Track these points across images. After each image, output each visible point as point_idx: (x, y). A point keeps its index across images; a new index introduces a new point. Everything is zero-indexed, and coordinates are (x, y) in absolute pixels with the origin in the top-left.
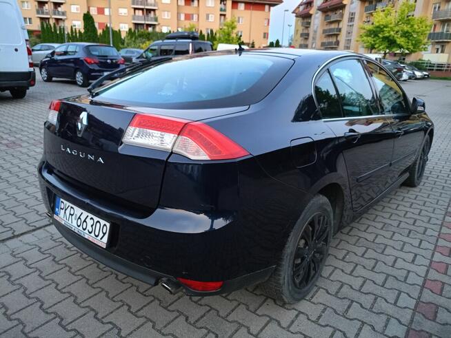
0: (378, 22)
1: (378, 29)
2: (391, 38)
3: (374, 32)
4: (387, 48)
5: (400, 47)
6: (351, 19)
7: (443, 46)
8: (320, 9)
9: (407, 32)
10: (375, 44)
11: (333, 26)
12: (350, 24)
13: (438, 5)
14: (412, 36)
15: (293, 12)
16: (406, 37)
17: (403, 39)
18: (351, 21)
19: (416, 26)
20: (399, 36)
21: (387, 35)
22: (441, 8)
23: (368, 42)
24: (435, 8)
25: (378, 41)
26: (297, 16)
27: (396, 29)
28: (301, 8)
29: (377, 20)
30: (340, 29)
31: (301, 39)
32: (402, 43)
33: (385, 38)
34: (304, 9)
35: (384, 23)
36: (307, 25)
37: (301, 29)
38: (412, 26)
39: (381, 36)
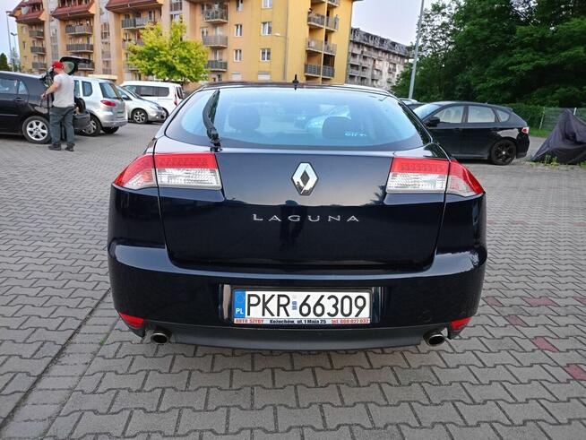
0: (150, 43)
1: (152, 52)
2: (169, 63)
3: (147, 54)
4: (167, 75)
5: (182, 75)
6: (105, 35)
7: (219, 76)
8: (54, 15)
9: (185, 58)
10: (152, 70)
11: (80, 41)
12: (106, 40)
13: (205, 30)
14: (190, 62)
15: (12, 15)
16: (185, 63)
17: (182, 66)
18: (105, 37)
19: (193, 52)
20: (178, 61)
21: (164, 59)
22: (209, 34)
23: (143, 66)
24: (203, 33)
25: (154, 67)
26: (18, 21)
27: (173, 52)
28: (24, 11)
29: (149, 40)
30: (92, 46)
31: (33, 55)
32: (183, 70)
33: (163, 63)
34: (29, 12)
35: (158, 45)
36: (40, 37)
37: (29, 42)
38: (189, 51)
39: (157, 60)
